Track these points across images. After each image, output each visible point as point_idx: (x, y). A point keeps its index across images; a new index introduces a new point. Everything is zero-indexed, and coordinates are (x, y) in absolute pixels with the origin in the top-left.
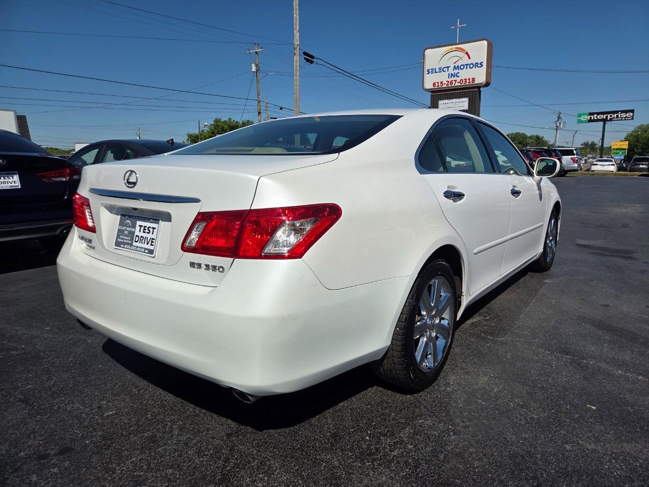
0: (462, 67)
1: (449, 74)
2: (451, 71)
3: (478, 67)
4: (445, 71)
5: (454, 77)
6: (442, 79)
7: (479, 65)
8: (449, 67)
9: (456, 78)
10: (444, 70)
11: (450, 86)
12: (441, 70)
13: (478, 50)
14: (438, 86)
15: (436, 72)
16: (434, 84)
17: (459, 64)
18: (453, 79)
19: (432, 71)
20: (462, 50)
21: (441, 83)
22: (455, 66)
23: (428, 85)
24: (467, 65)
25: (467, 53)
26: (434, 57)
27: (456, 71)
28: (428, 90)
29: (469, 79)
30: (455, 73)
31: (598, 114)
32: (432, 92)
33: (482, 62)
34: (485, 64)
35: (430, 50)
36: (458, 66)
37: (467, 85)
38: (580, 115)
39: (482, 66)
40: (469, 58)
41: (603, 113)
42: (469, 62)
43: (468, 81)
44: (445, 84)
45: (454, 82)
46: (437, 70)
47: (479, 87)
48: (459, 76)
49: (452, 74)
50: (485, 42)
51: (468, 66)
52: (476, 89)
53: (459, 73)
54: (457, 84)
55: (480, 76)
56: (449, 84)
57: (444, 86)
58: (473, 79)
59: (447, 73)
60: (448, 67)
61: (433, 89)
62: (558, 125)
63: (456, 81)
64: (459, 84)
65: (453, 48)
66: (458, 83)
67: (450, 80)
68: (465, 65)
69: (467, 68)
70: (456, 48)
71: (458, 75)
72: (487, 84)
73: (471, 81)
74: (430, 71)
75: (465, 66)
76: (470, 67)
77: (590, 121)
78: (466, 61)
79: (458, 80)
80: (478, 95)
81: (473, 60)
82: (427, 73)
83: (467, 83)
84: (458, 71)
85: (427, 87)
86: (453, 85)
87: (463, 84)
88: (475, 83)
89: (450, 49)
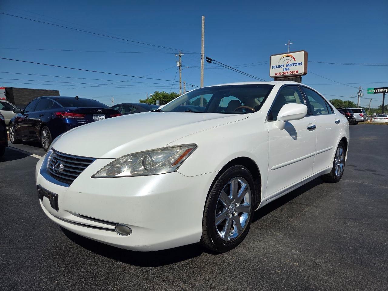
0: (291, 65)
2: (285, 67)
3: (300, 65)
5: (287, 70)
6: (281, 71)
7: (300, 64)
9: (288, 71)
10: (281, 66)
11: (284, 75)
12: (280, 66)
13: (300, 56)
14: (278, 75)
15: (277, 68)
16: (276, 74)
17: (289, 63)
18: (286, 71)
19: (275, 67)
20: (291, 56)
21: (280, 73)
22: (287, 65)
24: (293, 64)
25: (294, 58)
26: (275, 60)
27: (288, 67)
28: (272, 77)
29: (295, 71)
31: (380, 89)
33: (302, 63)
35: (274, 56)
36: (289, 64)
38: (369, 90)
40: (295, 60)
42: (295, 62)
43: (294, 72)
45: (287, 73)
47: (300, 76)
49: (285, 69)
50: (303, 52)
54: (288, 74)
55: (301, 70)
57: (281, 75)
58: (297, 71)
59: (283, 68)
60: (283, 65)
63: (288, 72)
64: (289, 74)
65: (286, 55)
67: (284, 72)
70: (288, 55)
71: (289, 69)
72: (305, 74)
73: (296, 72)
74: (274, 67)
76: (295, 65)
78: (293, 61)
80: (300, 79)
81: (297, 62)
82: (272, 68)
83: (294, 74)
84: (289, 67)
85: (272, 76)
86: (286, 74)
87: (291, 74)
88: (298, 73)
89: (285, 56)
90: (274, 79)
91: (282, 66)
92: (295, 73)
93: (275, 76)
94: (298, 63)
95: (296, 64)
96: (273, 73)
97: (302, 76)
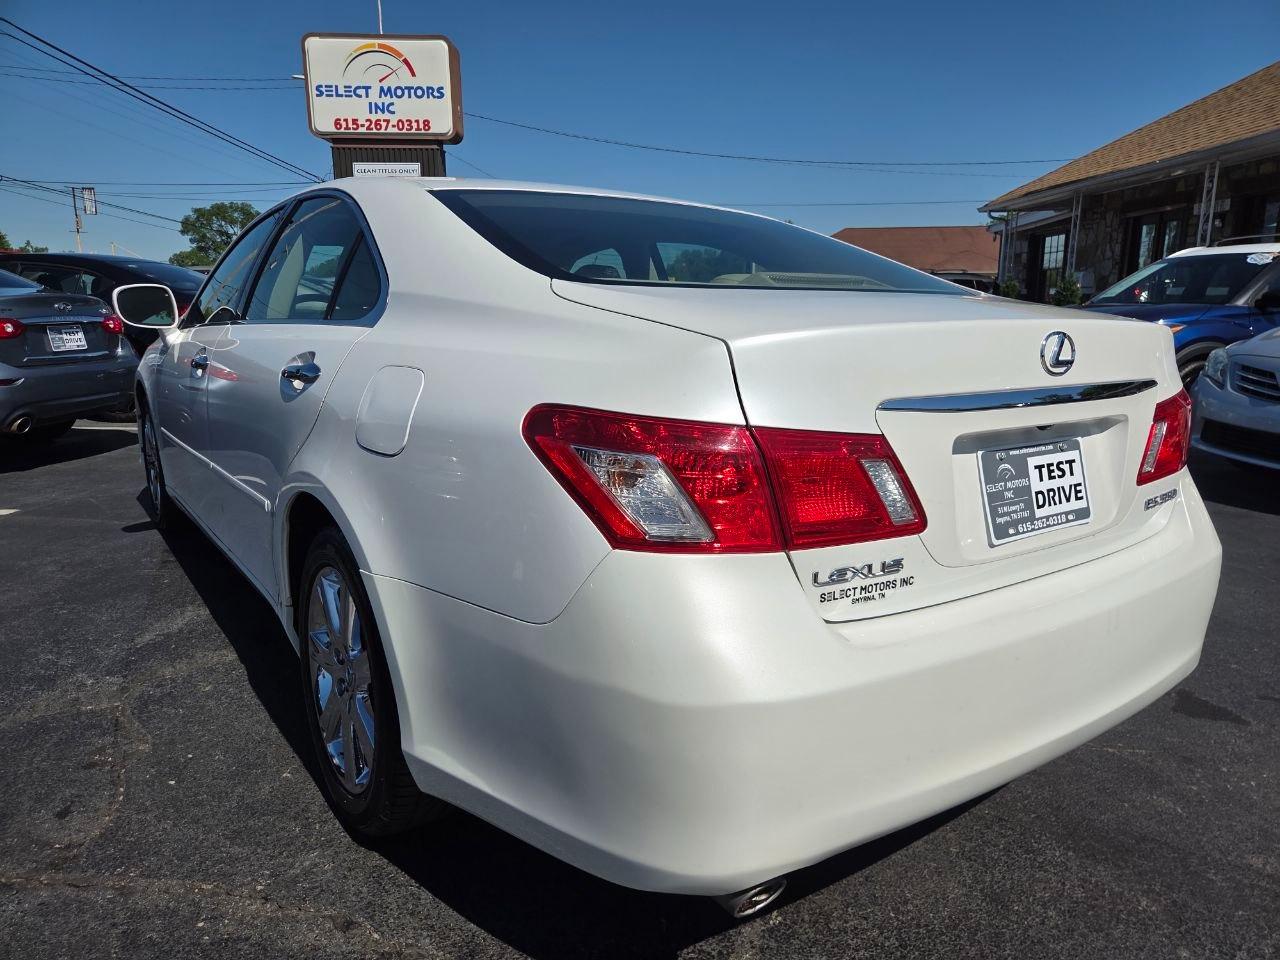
0: (399, 92)
1: (370, 104)
2: (374, 97)
3: (434, 97)
4: (360, 96)
5: (383, 112)
6: (357, 113)
7: (436, 94)
8: (370, 87)
9: (387, 116)
10: (359, 92)
11: (375, 131)
12: (352, 92)
13: (431, 58)
14: (347, 128)
15: (338, 95)
16: (337, 123)
17: (392, 83)
18: (380, 116)
19: (329, 91)
20: (396, 54)
21: (355, 121)
22: (382, 89)
23: (324, 122)
24: (409, 88)
25: (406, 62)
26: (326, 56)
27: (387, 100)
28: (323, 135)
29: (417, 121)
30: (383, 104)
32: (335, 140)
33: (442, 88)
34: (447, 92)
35: (317, 39)
36: (389, 89)
37: (414, 134)
39: (442, 95)
40: (413, 74)
42: (413, 82)
43: (415, 125)
44: (363, 126)
45: (384, 124)
46: (341, 91)
47: (439, 141)
48: (393, 113)
49: (377, 106)
50: (442, 46)
51: (412, 91)
52: (435, 147)
53: (392, 104)
54: (391, 130)
55: (440, 119)
56: (373, 126)
57: (362, 130)
58: (427, 123)
59: (365, 102)
60: (367, 88)
61: (336, 133)
63: (388, 121)
64: (395, 130)
65: (373, 45)
66: (394, 126)
67: (374, 117)
68: (406, 88)
69: (410, 97)
70: (380, 46)
71: (391, 108)
72: (456, 139)
73: (421, 126)
74: (323, 89)
75: (406, 91)
76: (415, 94)
78: (406, 80)
79: (394, 121)
80: (439, 158)
81: (422, 81)
82: (315, 92)
83: (413, 131)
84: (392, 100)
85: (321, 128)
86: (382, 131)
87: (404, 131)
88: (430, 132)
90: (331, 145)
91: (361, 92)
92: (418, 129)
93: (336, 131)
94: (428, 88)
95: (419, 92)
96: (326, 115)
97: (446, 147)
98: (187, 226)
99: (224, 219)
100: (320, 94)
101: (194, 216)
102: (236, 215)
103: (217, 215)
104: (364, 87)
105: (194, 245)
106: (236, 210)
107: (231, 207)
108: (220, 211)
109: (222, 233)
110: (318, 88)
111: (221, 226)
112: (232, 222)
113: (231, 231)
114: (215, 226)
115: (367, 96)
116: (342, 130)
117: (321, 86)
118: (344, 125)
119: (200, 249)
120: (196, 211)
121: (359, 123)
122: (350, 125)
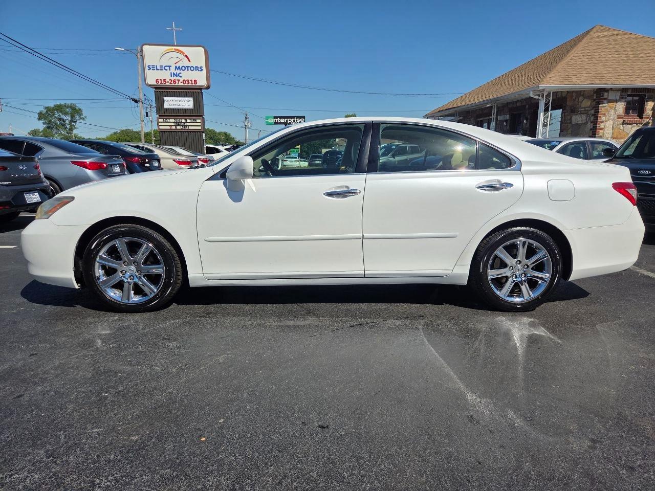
0: (183, 68)
1: (171, 73)
2: (173, 70)
4: (167, 70)
5: (177, 76)
6: (165, 77)
7: (199, 69)
9: (178, 78)
10: (166, 68)
11: (173, 84)
12: (163, 68)
13: (197, 55)
14: (161, 83)
15: (157, 69)
16: (157, 81)
17: (180, 64)
18: (175, 78)
19: (153, 68)
20: (182, 53)
21: (164, 80)
22: (176, 67)
23: (151, 81)
24: (188, 67)
25: (186, 56)
26: (152, 53)
27: (178, 72)
28: (150, 86)
29: (191, 80)
31: (281, 117)
32: (156, 88)
33: (202, 67)
34: (204, 68)
35: (148, 46)
36: (179, 67)
37: (190, 86)
38: (267, 118)
39: (202, 70)
40: (190, 61)
41: (284, 117)
42: (189, 64)
43: (190, 82)
44: (168, 82)
45: (177, 82)
46: (158, 68)
47: (200, 88)
48: (181, 77)
49: (174, 74)
50: (202, 50)
51: (189, 68)
52: (199, 91)
53: (181, 73)
54: (180, 84)
55: (201, 79)
56: (172, 82)
57: (167, 84)
58: (195, 81)
59: (168, 72)
60: (170, 67)
61: (156, 85)
62: (246, 124)
63: (179, 80)
64: (182, 84)
65: (172, 49)
66: (181, 82)
67: (173, 79)
69: (188, 70)
70: (175, 49)
71: (180, 75)
72: (208, 87)
73: (193, 82)
74: (151, 67)
75: (186, 68)
76: (190, 69)
77: (276, 123)
78: (185, 63)
79: (181, 80)
80: (201, 98)
81: (193, 64)
82: (147, 68)
83: (190, 84)
85: (150, 83)
86: (177, 84)
87: (186, 84)
88: (197, 85)
89: (169, 49)
90: (154, 89)
93: (156, 84)
94: (196, 67)
95: (192, 69)
96: (152, 78)
97: (203, 91)
98: (41, 116)
99: (61, 112)
100: (150, 69)
101: (45, 111)
102: (67, 110)
103: (57, 110)
104: (168, 66)
105: (45, 126)
106: (68, 108)
107: (65, 106)
108: (59, 108)
109: (60, 119)
110: (149, 66)
111: (60, 115)
112: (66, 114)
113: (65, 118)
114: (56, 116)
115: (170, 70)
116: (159, 84)
117: (150, 66)
118: (160, 82)
119: (49, 128)
120: (46, 108)
121: (166, 81)
122: (163, 82)
